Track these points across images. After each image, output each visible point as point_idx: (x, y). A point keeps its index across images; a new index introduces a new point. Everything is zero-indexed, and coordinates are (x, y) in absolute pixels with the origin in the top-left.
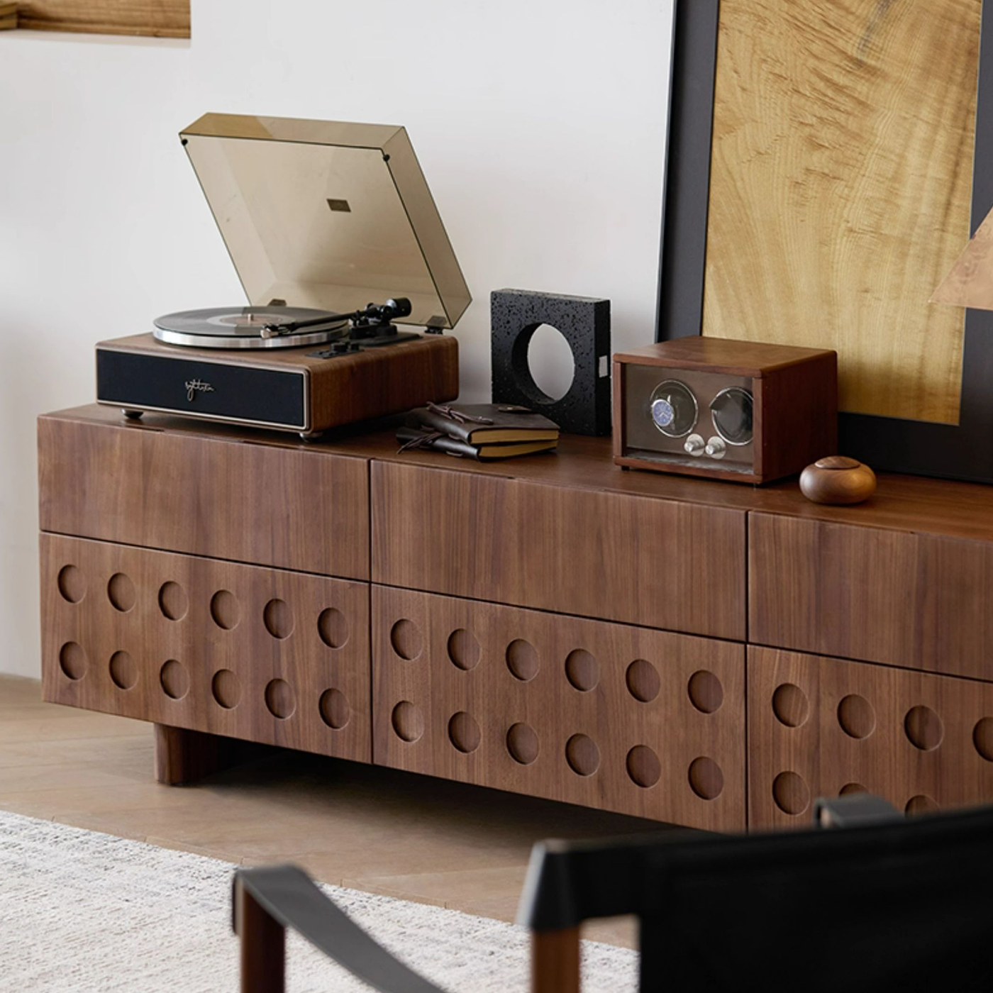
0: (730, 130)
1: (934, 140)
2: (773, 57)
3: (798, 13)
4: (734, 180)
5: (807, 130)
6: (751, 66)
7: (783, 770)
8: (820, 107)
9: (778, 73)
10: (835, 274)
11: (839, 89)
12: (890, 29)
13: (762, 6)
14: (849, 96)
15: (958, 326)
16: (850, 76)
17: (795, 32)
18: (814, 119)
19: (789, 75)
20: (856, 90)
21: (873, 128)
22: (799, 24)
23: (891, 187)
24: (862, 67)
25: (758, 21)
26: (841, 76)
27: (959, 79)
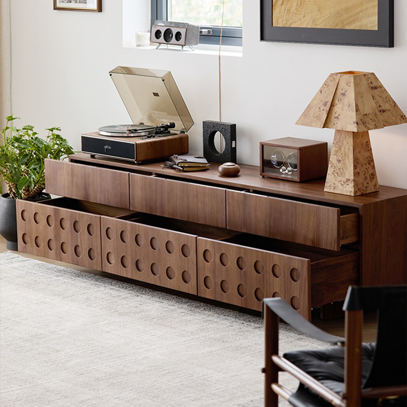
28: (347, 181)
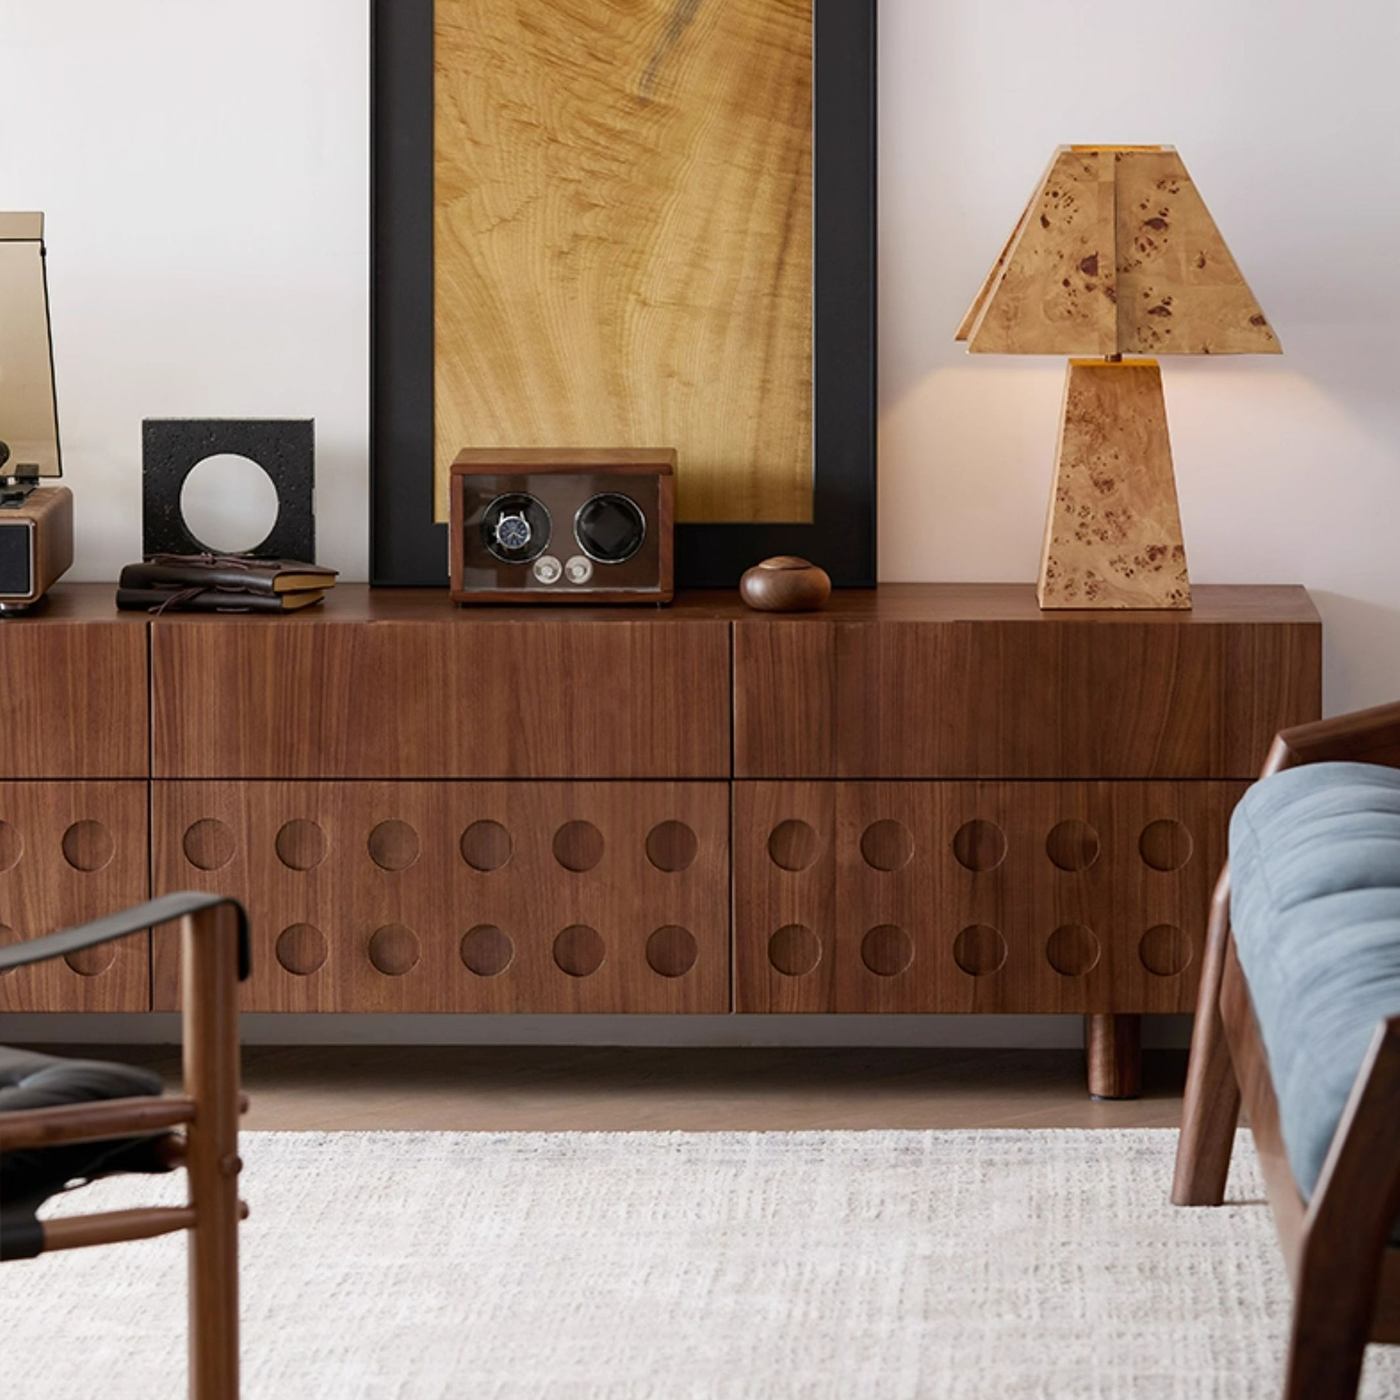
0: (458, 192)
1: (756, 189)
2: (517, 100)
3: (551, 45)
4: (469, 256)
5: (572, 187)
6: (485, 114)
7: (784, 924)
8: (588, 158)
9: (525, 119)
10: (625, 358)
11: (615, 135)
12: (685, 59)
13: (496, 39)
14: (630, 143)
15: (803, 406)
16: (630, 118)
17: (547, 69)
18: (583, 173)
19: (542, 121)
20: (640, 134)
21: (668, 180)
22: (553, 59)
23: (698, 248)
24: (646, 106)
25: (493, 58)
26: (618, 119)
27: (786, 114)
28: (1152, 558)
